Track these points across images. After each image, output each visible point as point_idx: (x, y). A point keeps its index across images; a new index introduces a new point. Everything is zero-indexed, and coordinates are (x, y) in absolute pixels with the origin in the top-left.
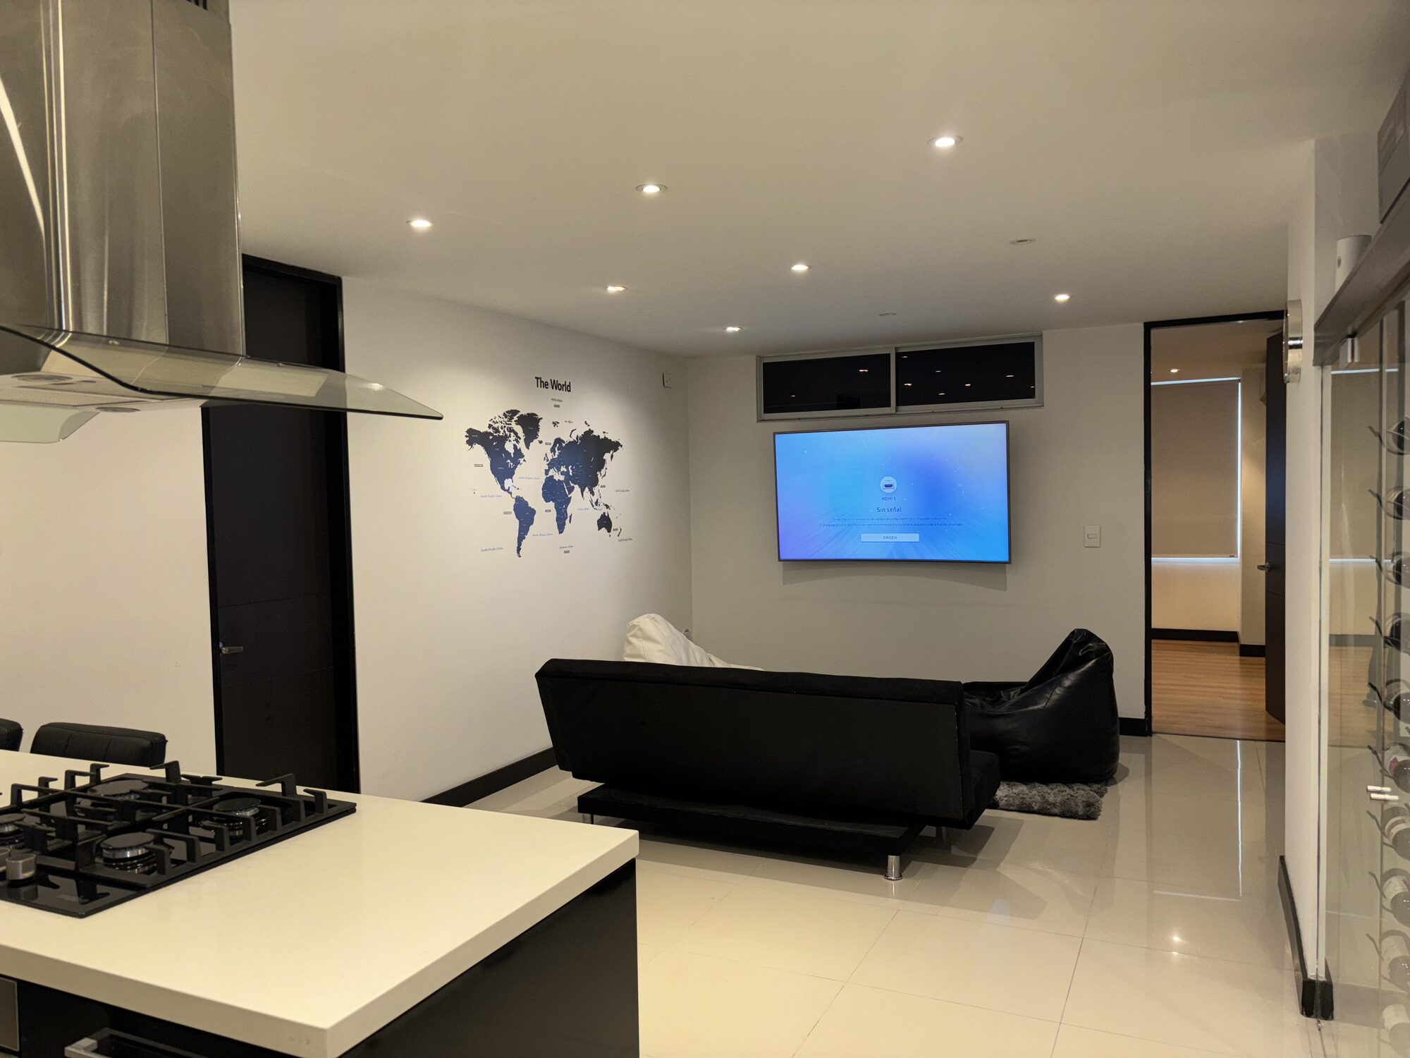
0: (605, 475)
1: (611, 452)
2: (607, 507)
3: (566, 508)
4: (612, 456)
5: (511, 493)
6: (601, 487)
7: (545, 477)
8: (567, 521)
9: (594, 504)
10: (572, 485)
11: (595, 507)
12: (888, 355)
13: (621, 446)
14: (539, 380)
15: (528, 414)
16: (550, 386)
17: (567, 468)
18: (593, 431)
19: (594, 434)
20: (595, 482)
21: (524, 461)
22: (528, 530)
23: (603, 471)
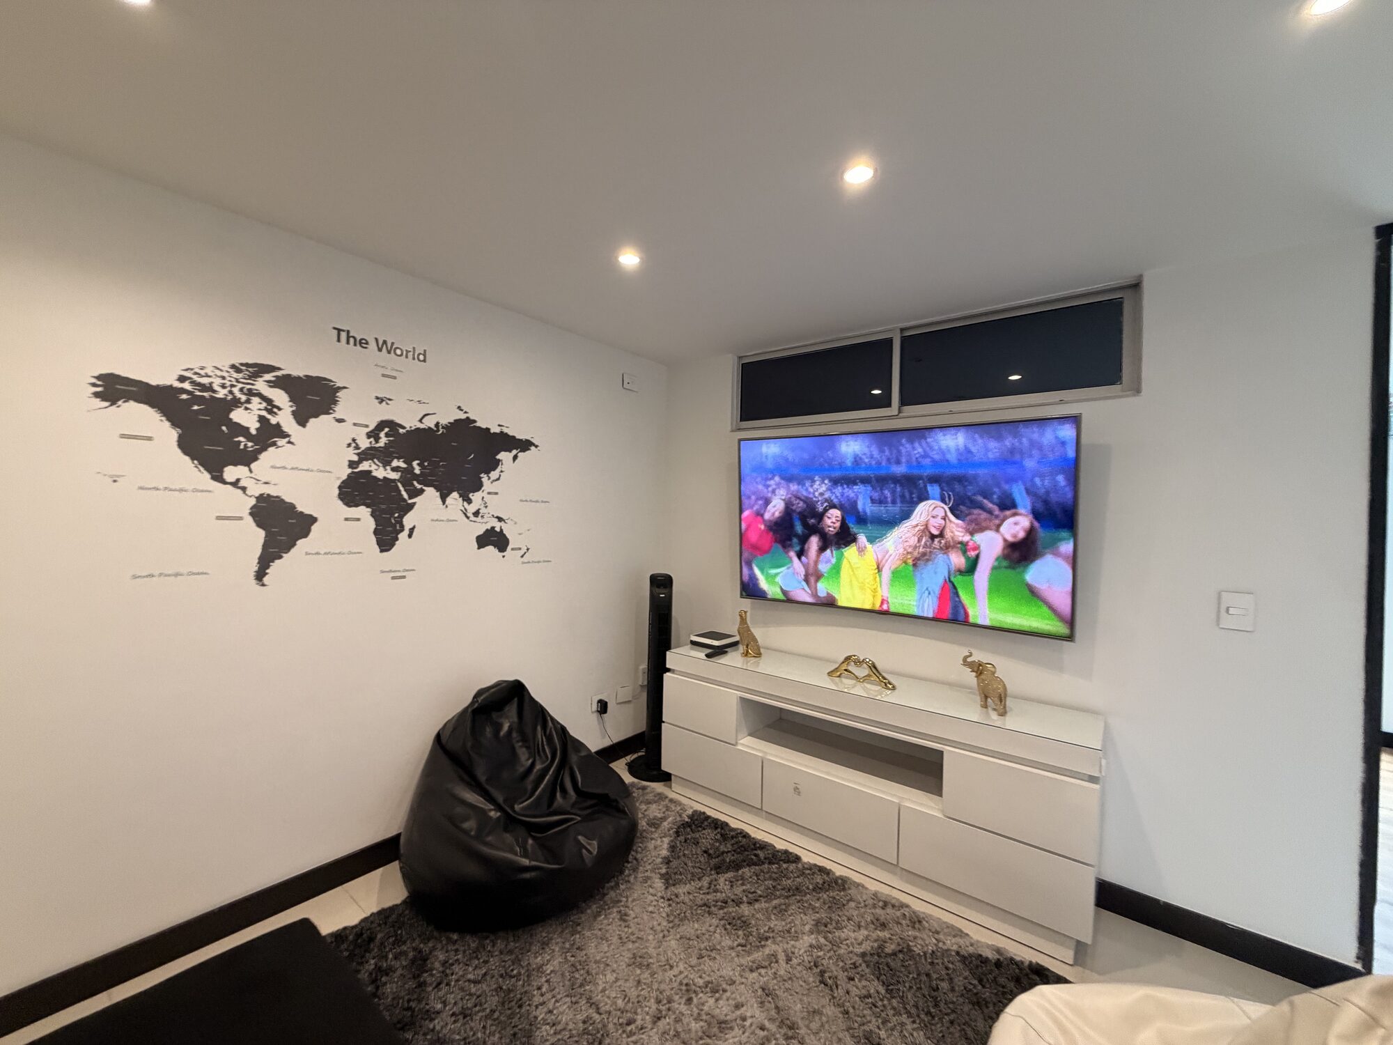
0: (498, 479)
1: (514, 452)
2: (500, 519)
3: (401, 517)
4: (515, 458)
5: (244, 489)
6: (489, 493)
7: (350, 471)
8: (403, 536)
9: (470, 514)
10: (419, 486)
11: (472, 518)
12: (889, 342)
13: (536, 446)
14: (343, 335)
15: (306, 376)
16: (373, 345)
17: (409, 462)
18: (475, 421)
19: (478, 424)
20: (478, 486)
21: (289, 442)
22: (294, 545)
23: (494, 475)
